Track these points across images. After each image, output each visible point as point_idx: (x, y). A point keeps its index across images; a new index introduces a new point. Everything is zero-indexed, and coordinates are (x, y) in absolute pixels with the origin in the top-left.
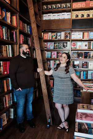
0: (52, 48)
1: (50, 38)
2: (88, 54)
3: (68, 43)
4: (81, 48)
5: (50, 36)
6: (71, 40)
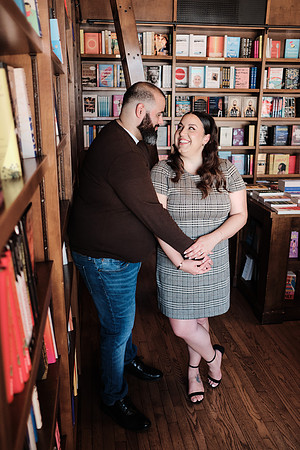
0: (113, 82)
1: (106, 49)
2: (220, 102)
4: (201, 86)
5: (106, 44)
6: (174, 61)
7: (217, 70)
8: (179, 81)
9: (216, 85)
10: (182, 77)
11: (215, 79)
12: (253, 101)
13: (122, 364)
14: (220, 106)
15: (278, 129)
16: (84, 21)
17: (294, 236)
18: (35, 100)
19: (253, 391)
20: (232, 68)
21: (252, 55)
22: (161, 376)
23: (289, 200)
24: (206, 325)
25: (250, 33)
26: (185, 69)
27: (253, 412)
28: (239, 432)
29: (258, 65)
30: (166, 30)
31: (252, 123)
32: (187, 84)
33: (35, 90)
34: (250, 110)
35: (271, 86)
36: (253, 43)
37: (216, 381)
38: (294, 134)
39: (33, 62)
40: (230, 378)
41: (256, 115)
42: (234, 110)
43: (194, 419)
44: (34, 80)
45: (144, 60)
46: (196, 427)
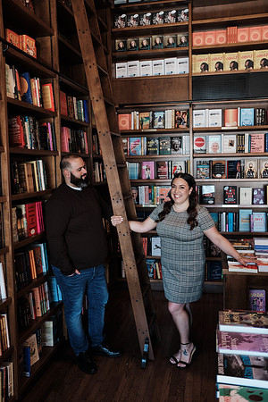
0: (141, 151)
1: (135, 125)
2: (238, 165)
3: (185, 138)
4: (218, 151)
5: (135, 121)
7: (233, 137)
8: (199, 148)
9: (233, 150)
10: (202, 145)
11: (231, 144)
14: (238, 168)
20: (247, 135)
21: (265, 123)
26: (203, 138)
32: (205, 150)
34: (266, 171)
36: (265, 112)
42: (251, 171)
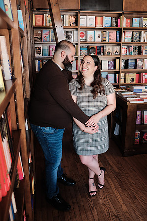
0: (50, 39)
2: (102, 48)
4: (92, 40)
5: (46, 20)
6: (79, 29)
7: (100, 33)
8: (82, 38)
9: (100, 40)
10: (83, 36)
11: (99, 37)
12: (117, 47)
13: (56, 178)
14: (102, 50)
15: (130, 61)
16: (35, 10)
17: (139, 113)
18: (11, 51)
19: (120, 189)
20: (108, 32)
21: (117, 26)
22: (75, 183)
23: (136, 96)
24: (97, 158)
25: (116, 15)
26: (84, 33)
27: (120, 200)
28: (113, 210)
29: (120, 30)
30: (75, 14)
31: (118, 58)
32: (86, 40)
33: (11, 47)
34: (116, 52)
35: (126, 41)
36: (117, 20)
37: (102, 185)
38: (138, 63)
39: (10, 33)
40: (109, 183)
41: (120, 55)
42: (109, 52)
43: (92, 204)
44: (10, 42)
45: (64, 28)
46: (93, 208)
